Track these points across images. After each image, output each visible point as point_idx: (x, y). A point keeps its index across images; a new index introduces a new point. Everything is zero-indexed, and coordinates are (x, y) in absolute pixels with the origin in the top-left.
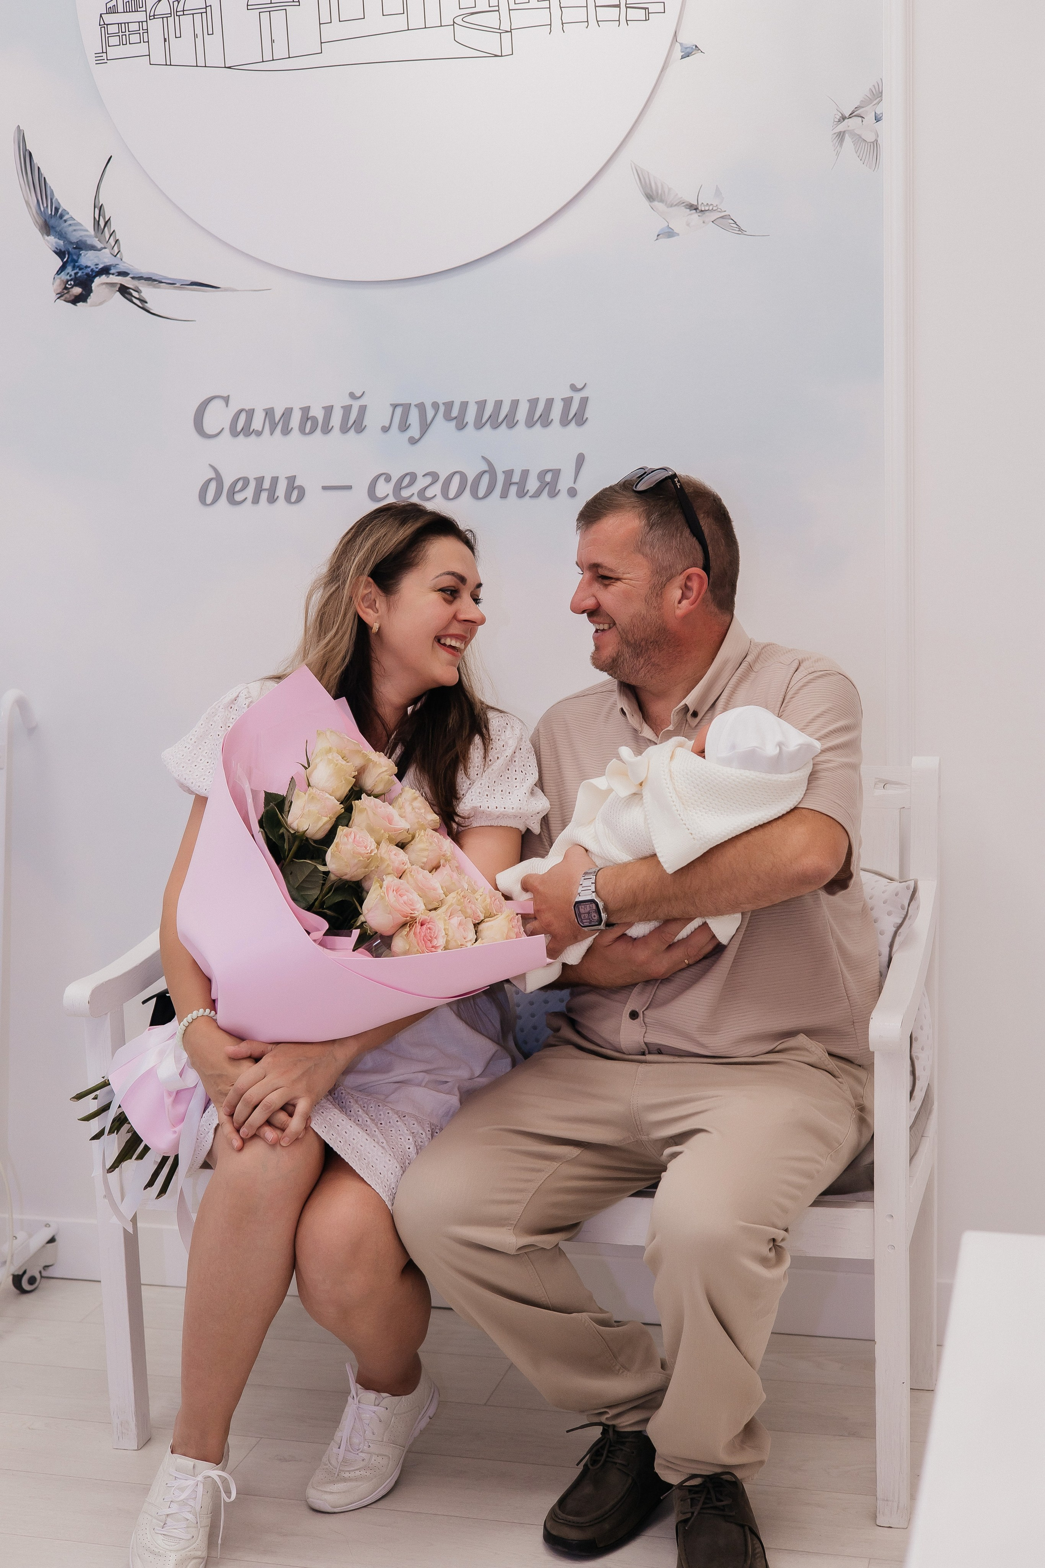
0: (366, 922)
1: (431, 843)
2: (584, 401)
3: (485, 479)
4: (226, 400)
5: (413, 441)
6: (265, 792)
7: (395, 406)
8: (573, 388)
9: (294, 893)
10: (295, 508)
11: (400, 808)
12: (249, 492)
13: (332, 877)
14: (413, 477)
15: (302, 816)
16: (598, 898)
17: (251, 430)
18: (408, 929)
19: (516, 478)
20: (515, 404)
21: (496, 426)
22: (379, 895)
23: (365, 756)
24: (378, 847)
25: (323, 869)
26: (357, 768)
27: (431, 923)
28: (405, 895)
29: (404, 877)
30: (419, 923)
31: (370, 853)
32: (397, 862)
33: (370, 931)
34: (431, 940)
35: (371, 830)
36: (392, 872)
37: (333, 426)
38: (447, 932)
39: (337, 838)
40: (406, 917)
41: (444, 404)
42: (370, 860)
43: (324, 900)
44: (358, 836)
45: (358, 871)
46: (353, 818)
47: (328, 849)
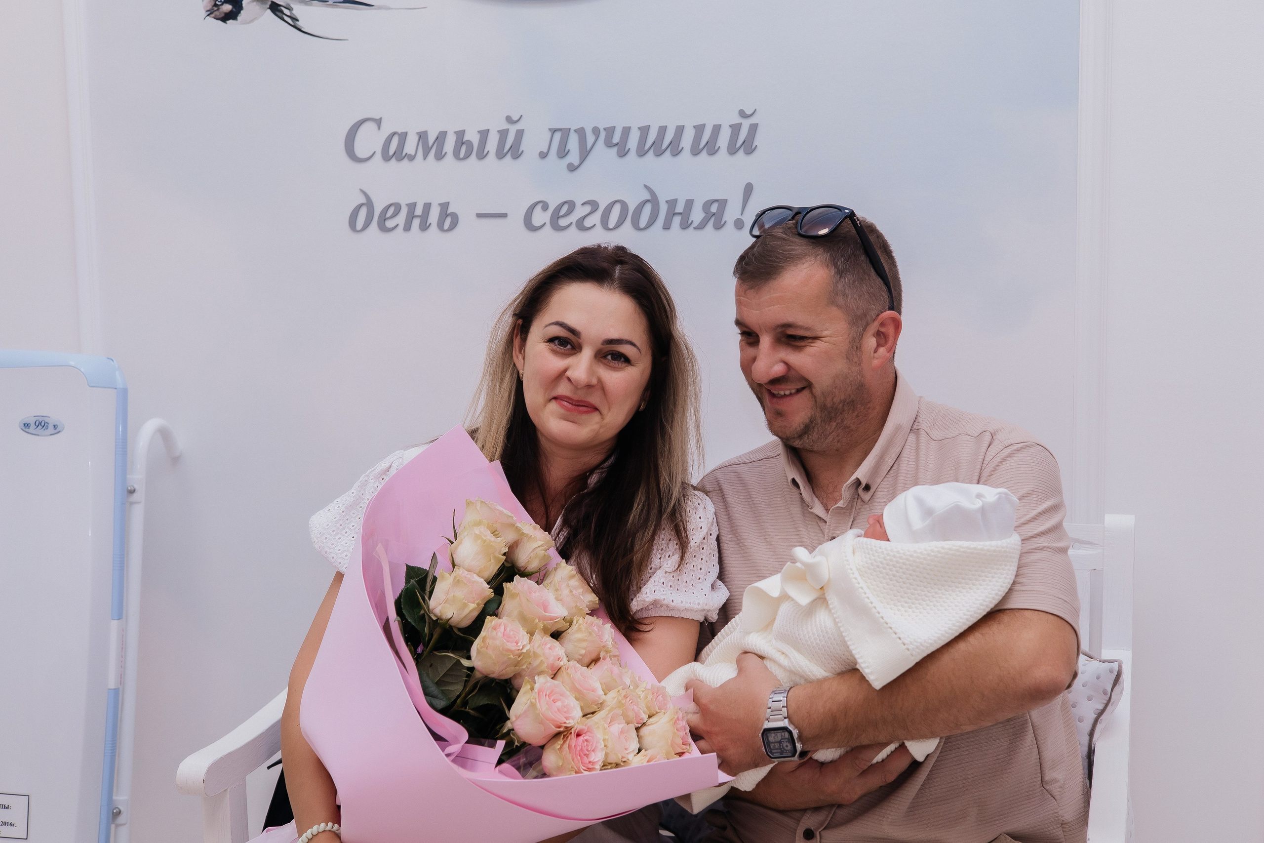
0: (513, 730)
1: (590, 633)
2: (754, 128)
3: (648, 209)
4: (378, 122)
5: (572, 168)
6: (407, 566)
7: (554, 131)
8: (742, 114)
9: (433, 689)
10: (448, 236)
11: (557, 590)
12: (401, 219)
13: (477, 675)
14: (571, 205)
15: (446, 601)
16: (791, 724)
17: (404, 154)
18: (560, 742)
19: (680, 208)
20: (680, 130)
21: (659, 154)
22: (529, 701)
23: (518, 530)
24: (530, 640)
25: (468, 663)
26: (509, 545)
27: (588, 734)
28: (558, 700)
29: (559, 676)
30: (574, 733)
31: (522, 650)
32: (552, 658)
33: (517, 742)
34: (588, 755)
35: (524, 619)
36: (546, 670)
37: (488, 151)
38: (606, 744)
39: (485, 629)
40: (560, 727)
41: (605, 129)
42: (521, 657)
43: (468, 700)
44: (508, 629)
45: (507, 669)
46: (503, 603)
47: (474, 641)
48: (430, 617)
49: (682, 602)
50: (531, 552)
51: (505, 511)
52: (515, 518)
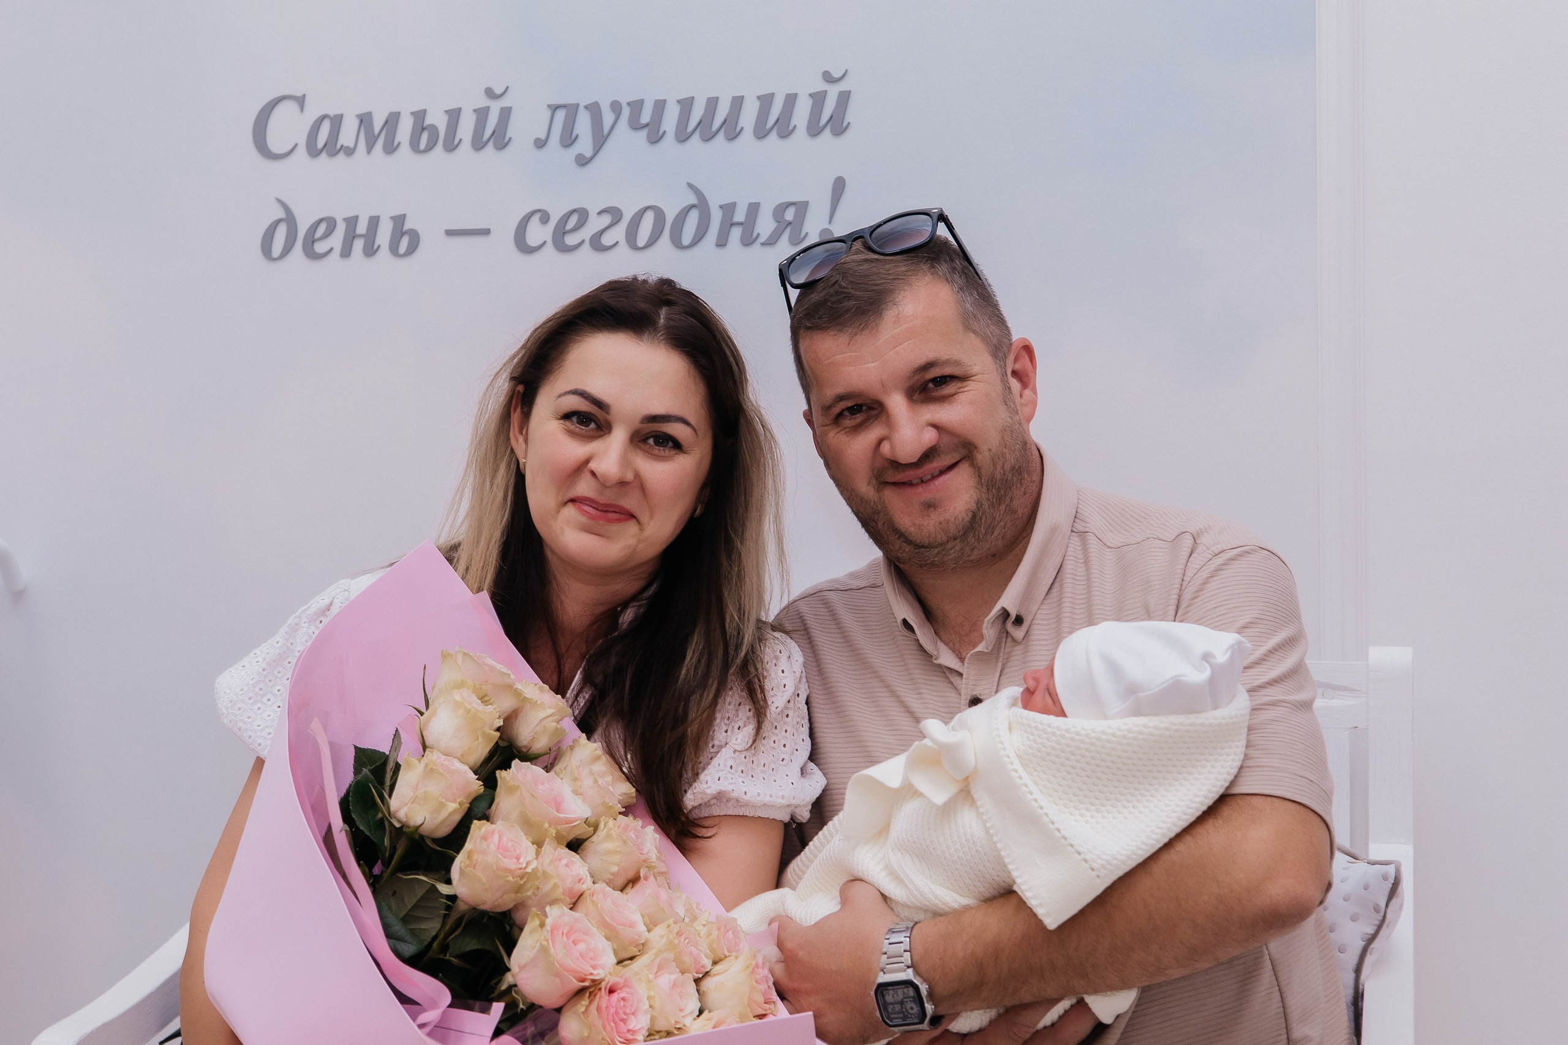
0: (515, 986)
1: (625, 842)
2: (844, 98)
3: (693, 218)
4: (301, 101)
5: (583, 161)
6: (356, 747)
7: (555, 108)
8: (828, 78)
9: (398, 928)
10: (405, 263)
11: (575, 779)
12: (336, 240)
13: (462, 906)
14: (583, 215)
15: (414, 800)
16: (918, 978)
17: (338, 146)
18: (585, 1002)
19: (740, 216)
20: (738, 103)
21: (708, 138)
22: (538, 944)
23: (517, 693)
24: (538, 853)
25: (448, 890)
26: (504, 716)
27: (626, 989)
28: (582, 941)
29: (581, 906)
30: (605, 989)
31: (525, 868)
32: (569, 880)
33: (523, 1003)
34: (626, 1020)
35: (527, 824)
36: (562, 897)
37: (461, 140)
38: (652, 1003)
39: (471, 839)
40: (583, 980)
41: (629, 104)
42: (525, 880)
43: (449, 942)
44: (505, 839)
45: (505, 897)
46: (496, 800)
47: (456, 857)
48: (391, 824)
49: (759, 794)
50: (537, 725)
51: (499, 666)
52: (512, 677)
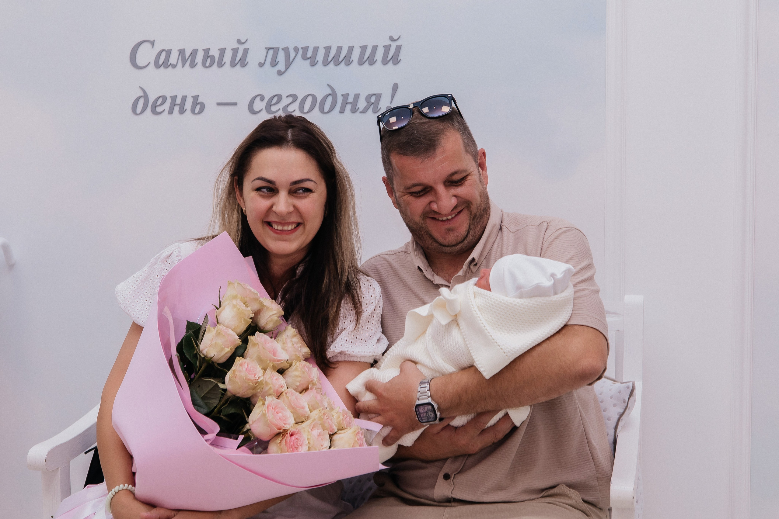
0: (250, 430)
2: (399, 48)
3: (330, 100)
4: (152, 43)
5: (280, 73)
6: (187, 322)
7: (268, 49)
8: (391, 39)
9: (200, 402)
10: (198, 117)
11: (283, 343)
12: (166, 106)
13: (229, 394)
14: (280, 98)
15: (211, 346)
17: (169, 64)
18: (281, 438)
19: (351, 99)
20: (351, 49)
21: (337, 64)
22: (261, 412)
23: (261, 303)
24: (264, 374)
25: (223, 386)
26: (254, 312)
27: (298, 434)
28: (280, 412)
29: (281, 397)
30: (289, 434)
31: (258, 379)
32: (277, 386)
33: (253, 438)
34: (297, 448)
35: (260, 360)
36: (273, 393)
37: (225, 62)
38: (309, 441)
39: (235, 366)
40: (280, 429)
41: (302, 48)
42: (257, 384)
43: (222, 409)
44: (250, 366)
45: (248, 391)
46: (247, 349)
47: (228, 372)
48: (200, 356)
49: (359, 352)
50: (269, 318)
51: (253, 290)
52: (259, 295)
